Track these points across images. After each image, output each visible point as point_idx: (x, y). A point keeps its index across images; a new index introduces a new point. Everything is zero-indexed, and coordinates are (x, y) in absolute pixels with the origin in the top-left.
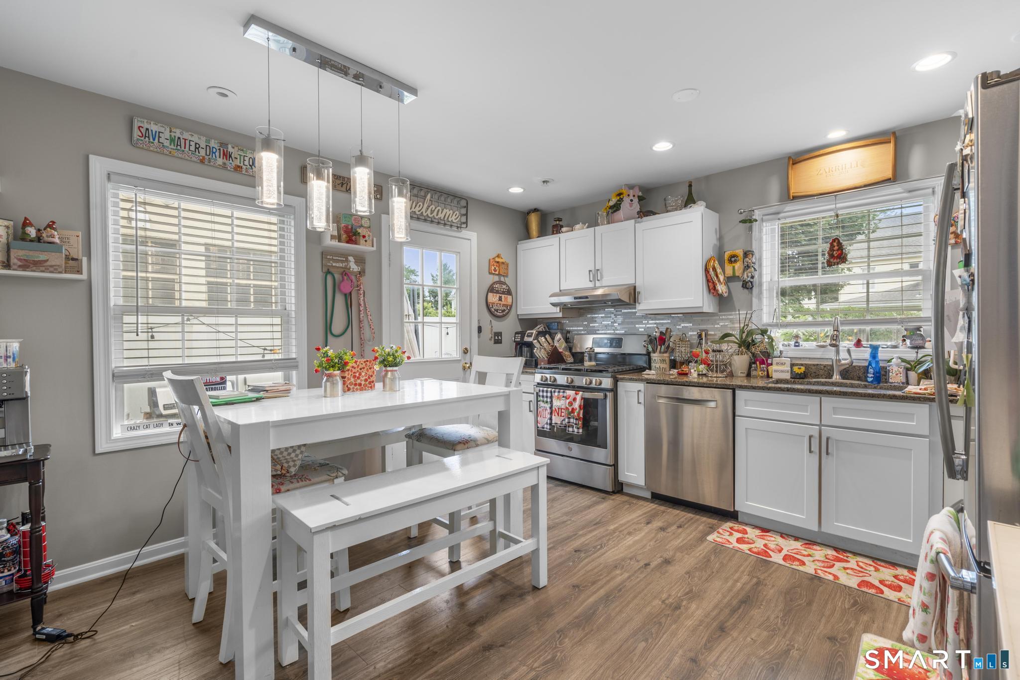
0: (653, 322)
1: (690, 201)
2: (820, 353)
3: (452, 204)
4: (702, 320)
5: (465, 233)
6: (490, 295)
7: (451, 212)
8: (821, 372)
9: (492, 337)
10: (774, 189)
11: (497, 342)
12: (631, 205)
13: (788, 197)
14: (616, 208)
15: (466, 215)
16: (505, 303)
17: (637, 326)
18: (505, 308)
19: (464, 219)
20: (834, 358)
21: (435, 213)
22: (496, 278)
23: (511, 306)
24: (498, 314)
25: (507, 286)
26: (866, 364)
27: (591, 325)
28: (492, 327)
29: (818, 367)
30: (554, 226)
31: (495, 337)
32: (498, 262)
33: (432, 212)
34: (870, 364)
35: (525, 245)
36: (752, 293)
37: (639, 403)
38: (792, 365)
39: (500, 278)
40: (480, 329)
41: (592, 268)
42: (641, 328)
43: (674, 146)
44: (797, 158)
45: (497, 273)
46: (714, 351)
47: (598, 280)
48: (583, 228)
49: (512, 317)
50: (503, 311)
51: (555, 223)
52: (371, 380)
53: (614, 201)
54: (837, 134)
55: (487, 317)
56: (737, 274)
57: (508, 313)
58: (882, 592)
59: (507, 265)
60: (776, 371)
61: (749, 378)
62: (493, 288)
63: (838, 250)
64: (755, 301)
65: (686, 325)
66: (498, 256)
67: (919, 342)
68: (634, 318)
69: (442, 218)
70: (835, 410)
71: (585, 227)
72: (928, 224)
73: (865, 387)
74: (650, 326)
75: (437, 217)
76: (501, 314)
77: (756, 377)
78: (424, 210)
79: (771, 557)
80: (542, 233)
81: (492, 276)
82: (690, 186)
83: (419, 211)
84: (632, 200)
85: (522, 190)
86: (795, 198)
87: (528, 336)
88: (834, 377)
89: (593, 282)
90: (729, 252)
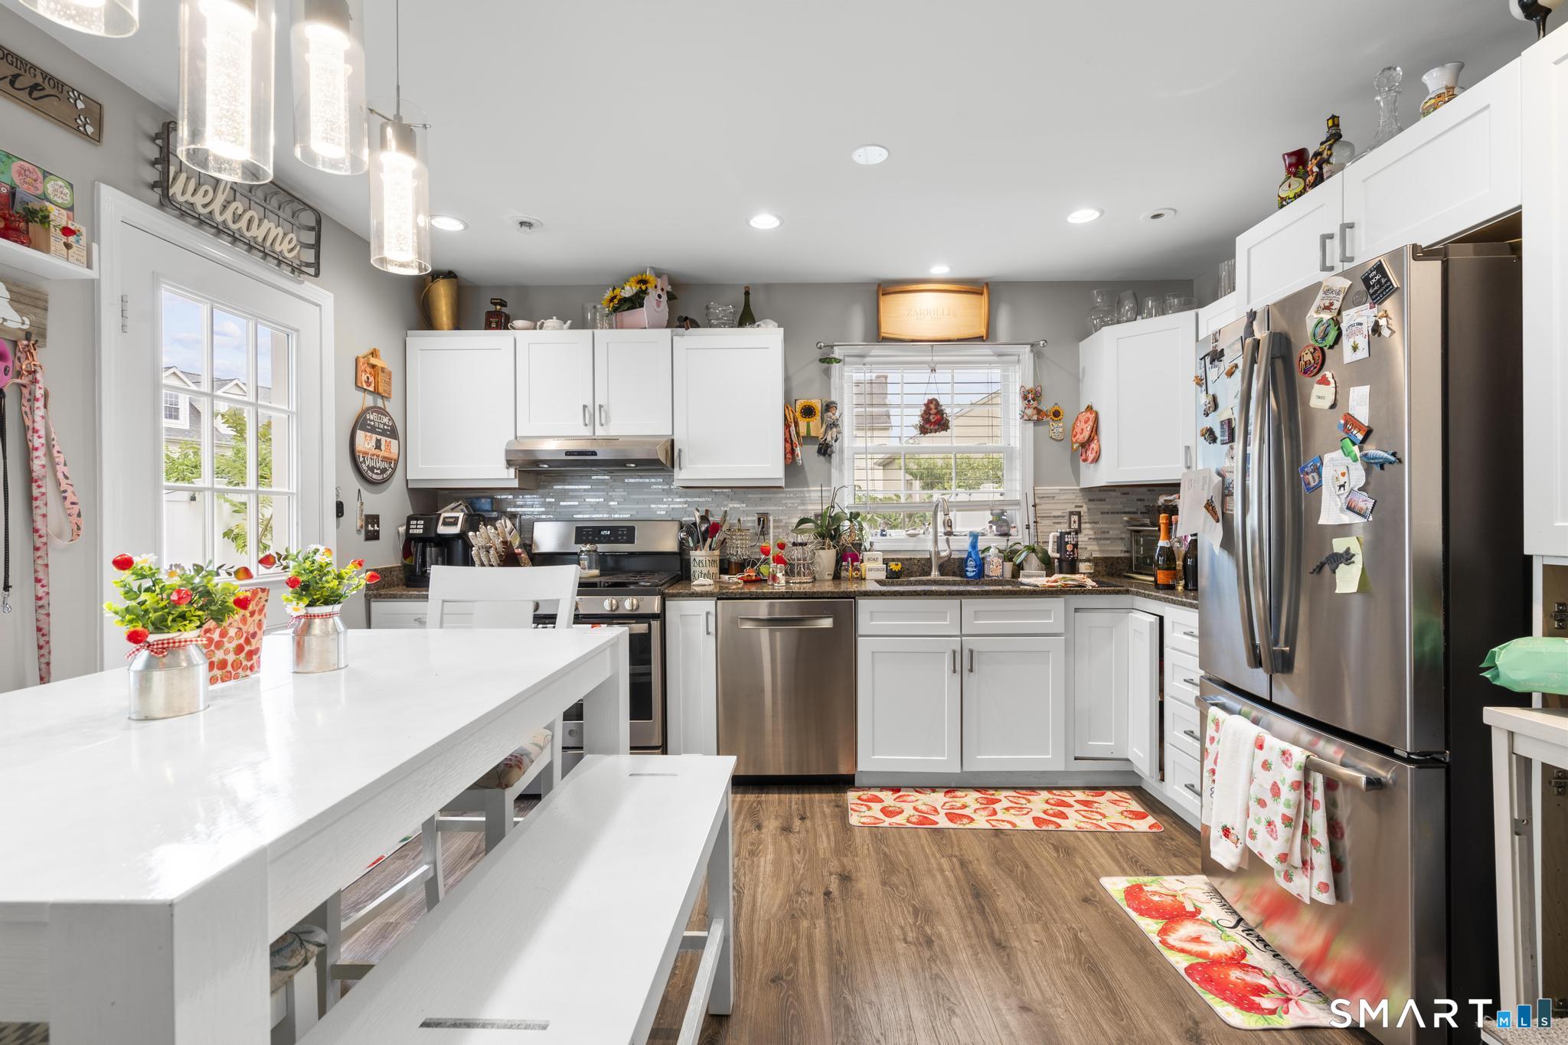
0: (682, 500)
1: (746, 318)
2: (912, 544)
3: (280, 213)
4: (761, 499)
5: (309, 288)
6: (360, 435)
7: (280, 231)
8: (915, 568)
9: (362, 527)
10: (857, 323)
11: (373, 536)
12: (658, 305)
13: (876, 336)
14: (636, 302)
15: (317, 247)
16: (386, 454)
17: (653, 506)
18: (387, 466)
19: (309, 256)
20: (932, 549)
21: (243, 224)
22: (369, 400)
23: (397, 462)
24: (374, 476)
25: (391, 419)
26: (965, 556)
27: (561, 503)
28: (362, 504)
29: (912, 561)
30: (489, 314)
31: (367, 526)
32: (373, 366)
33: (237, 218)
34: (970, 555)
35: (421, 341)
36: (830, 462)
37: (708, 633)
38: (886, 562)
39: (375, 401)
40: (340, 509)
41: (589, 403)
42: (661, 510)
43: (781, 224)
44: (887, 288)
45: (371, 388)
46: (794, 544)
47: (602, 425)
48: (562, 328)
49: (397, 482)
50: (384, 471)
51: (492, 308)
52: (253, 648)
53: (629, 291)
54: (940, 270)
55: (354, 482)
56: (813, 434)
57: (391, 475)
58: (1059, 826)
59: (390, 374)
60: (870, 570)
61: (837, 582)
62: (365, 419)
63: (936, 414)
64: (834, 473)
65: (735, 506)
66: (374, 353)
67: (1005, 529)
68: (647, 493)
69: (260, 240)
70: (977, 615)
71: (565, 326)
72: (1008, 396)
73: (968, 583)
74: (677, 506)
75: (248, 234)
76: (380, 477)
77: (847, 579)
78: (216, 206)
79: (937, 823)
80: (460, 322)
81: (361, 394)
82: (747, 293)
83: (205, 206)
84: (660, 296)
85: (461, 227)
86: (886, 340)
87: (445, 524)
88: (933, 573)
89: (590, 428)
90: (802, 401)
